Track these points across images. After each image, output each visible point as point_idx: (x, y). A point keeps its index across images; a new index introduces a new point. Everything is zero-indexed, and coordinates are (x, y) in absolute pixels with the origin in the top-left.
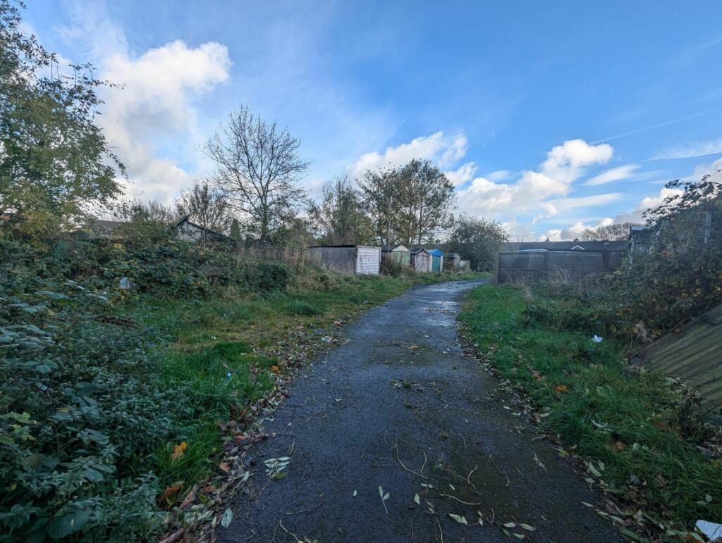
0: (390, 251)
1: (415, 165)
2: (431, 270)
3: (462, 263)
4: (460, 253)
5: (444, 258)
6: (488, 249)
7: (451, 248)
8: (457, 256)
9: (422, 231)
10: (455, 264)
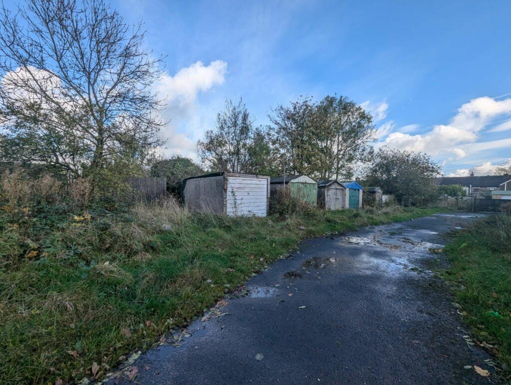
0: (287, 183)
1: (331, 101)
2: (347, 206)
3: (385, 198)
4: (382, 187)
5: (364, 192)
6: (415, 182)
7: (371, 183)
8: (378, 190)
9: (339, 166)
10: (377, 199)
